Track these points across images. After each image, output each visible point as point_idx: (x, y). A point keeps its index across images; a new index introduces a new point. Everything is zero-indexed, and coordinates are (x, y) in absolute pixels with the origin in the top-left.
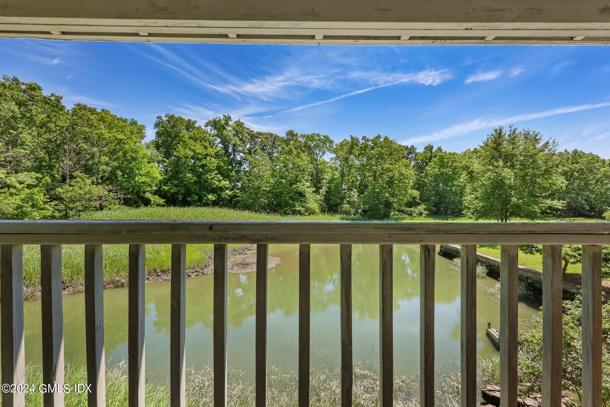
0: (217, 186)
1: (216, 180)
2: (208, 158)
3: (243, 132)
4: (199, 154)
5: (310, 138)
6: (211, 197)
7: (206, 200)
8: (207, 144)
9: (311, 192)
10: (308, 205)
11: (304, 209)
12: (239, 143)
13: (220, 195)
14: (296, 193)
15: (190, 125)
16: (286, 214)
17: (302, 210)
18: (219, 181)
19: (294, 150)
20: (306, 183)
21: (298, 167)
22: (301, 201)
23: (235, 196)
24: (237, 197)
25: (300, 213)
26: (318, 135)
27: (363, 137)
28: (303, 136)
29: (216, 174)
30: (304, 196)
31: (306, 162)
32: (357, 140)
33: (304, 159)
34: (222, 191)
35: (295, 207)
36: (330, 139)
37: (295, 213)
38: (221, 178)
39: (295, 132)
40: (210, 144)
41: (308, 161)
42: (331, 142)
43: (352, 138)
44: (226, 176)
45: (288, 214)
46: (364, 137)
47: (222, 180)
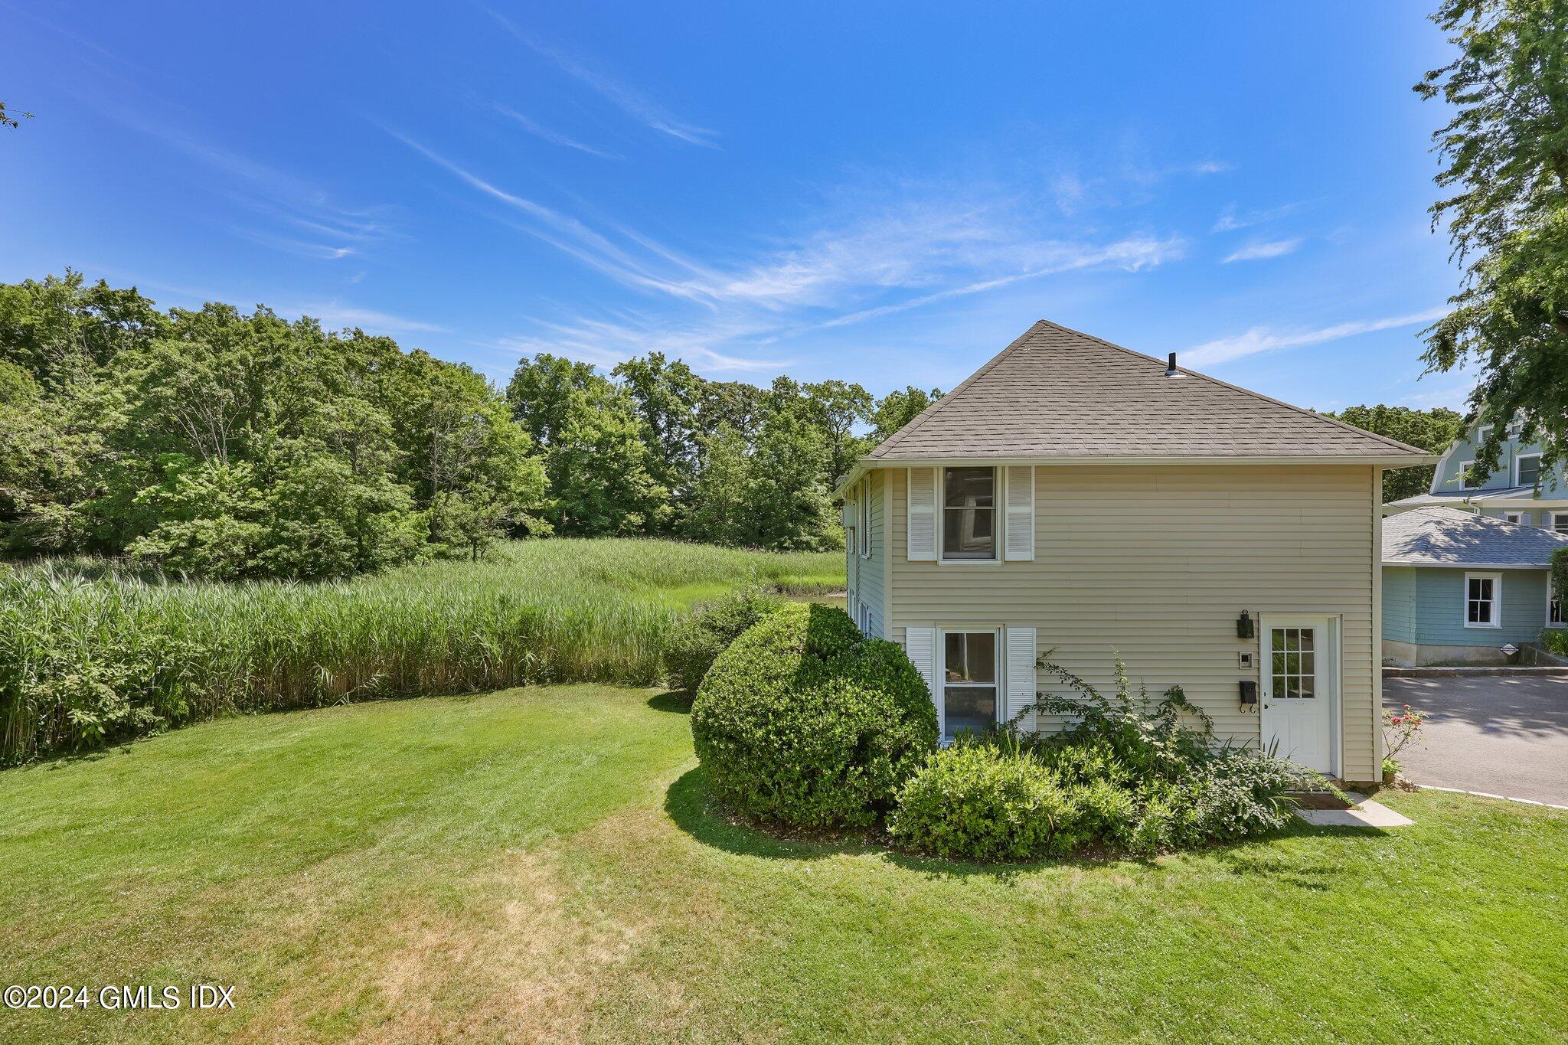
0: (644, 497)
1: (642, 485)
2: (629, 442)
3: (688, 384)
4: (611, 434)
5: (824, 391)
6: (636, 519)
7: (625, 525)
8: (622, 414)
9: (830, 504)
10: (825, 532)
11: (817, 538)
12: (684, 410)
13: (649, 515)
14: (799, 507)
15: (582, 375)
16: (782, 548)
17: (814, 541)
18: (649, 486)
19: (794, 421)
20: (819, 487)
21: (804, 454)
22: (810, 523)
23: (677, 516)
24: (682, 517)
25: (808, 546)
26: (839, 384)
27: (934, 391)
28: (807, 388)
29: (641, 473)
30: (815, 514)
31: (818, 446)
32: (922, 394)
33: (814, 440)
34: (653, 507)
35: (799, 535)
36: (864, 392)
37: (800, 546)
38: (651, 481)
39: (792, 380)
40: (628, 414)
41: (822, 443)
42: (868, 398)
43: (912, 393)
44: (661, 478)
45: (787, 549)
46: (936, 390)
47: (653, 485)
